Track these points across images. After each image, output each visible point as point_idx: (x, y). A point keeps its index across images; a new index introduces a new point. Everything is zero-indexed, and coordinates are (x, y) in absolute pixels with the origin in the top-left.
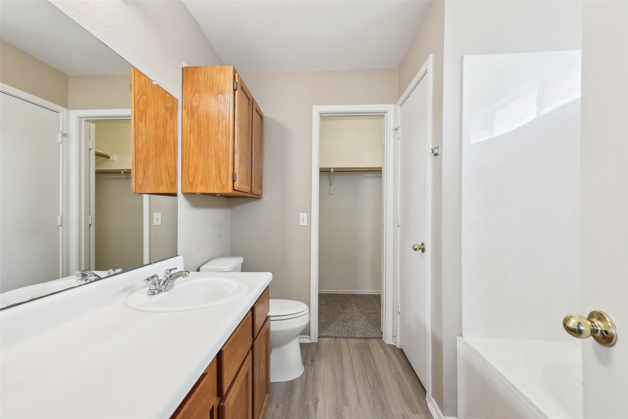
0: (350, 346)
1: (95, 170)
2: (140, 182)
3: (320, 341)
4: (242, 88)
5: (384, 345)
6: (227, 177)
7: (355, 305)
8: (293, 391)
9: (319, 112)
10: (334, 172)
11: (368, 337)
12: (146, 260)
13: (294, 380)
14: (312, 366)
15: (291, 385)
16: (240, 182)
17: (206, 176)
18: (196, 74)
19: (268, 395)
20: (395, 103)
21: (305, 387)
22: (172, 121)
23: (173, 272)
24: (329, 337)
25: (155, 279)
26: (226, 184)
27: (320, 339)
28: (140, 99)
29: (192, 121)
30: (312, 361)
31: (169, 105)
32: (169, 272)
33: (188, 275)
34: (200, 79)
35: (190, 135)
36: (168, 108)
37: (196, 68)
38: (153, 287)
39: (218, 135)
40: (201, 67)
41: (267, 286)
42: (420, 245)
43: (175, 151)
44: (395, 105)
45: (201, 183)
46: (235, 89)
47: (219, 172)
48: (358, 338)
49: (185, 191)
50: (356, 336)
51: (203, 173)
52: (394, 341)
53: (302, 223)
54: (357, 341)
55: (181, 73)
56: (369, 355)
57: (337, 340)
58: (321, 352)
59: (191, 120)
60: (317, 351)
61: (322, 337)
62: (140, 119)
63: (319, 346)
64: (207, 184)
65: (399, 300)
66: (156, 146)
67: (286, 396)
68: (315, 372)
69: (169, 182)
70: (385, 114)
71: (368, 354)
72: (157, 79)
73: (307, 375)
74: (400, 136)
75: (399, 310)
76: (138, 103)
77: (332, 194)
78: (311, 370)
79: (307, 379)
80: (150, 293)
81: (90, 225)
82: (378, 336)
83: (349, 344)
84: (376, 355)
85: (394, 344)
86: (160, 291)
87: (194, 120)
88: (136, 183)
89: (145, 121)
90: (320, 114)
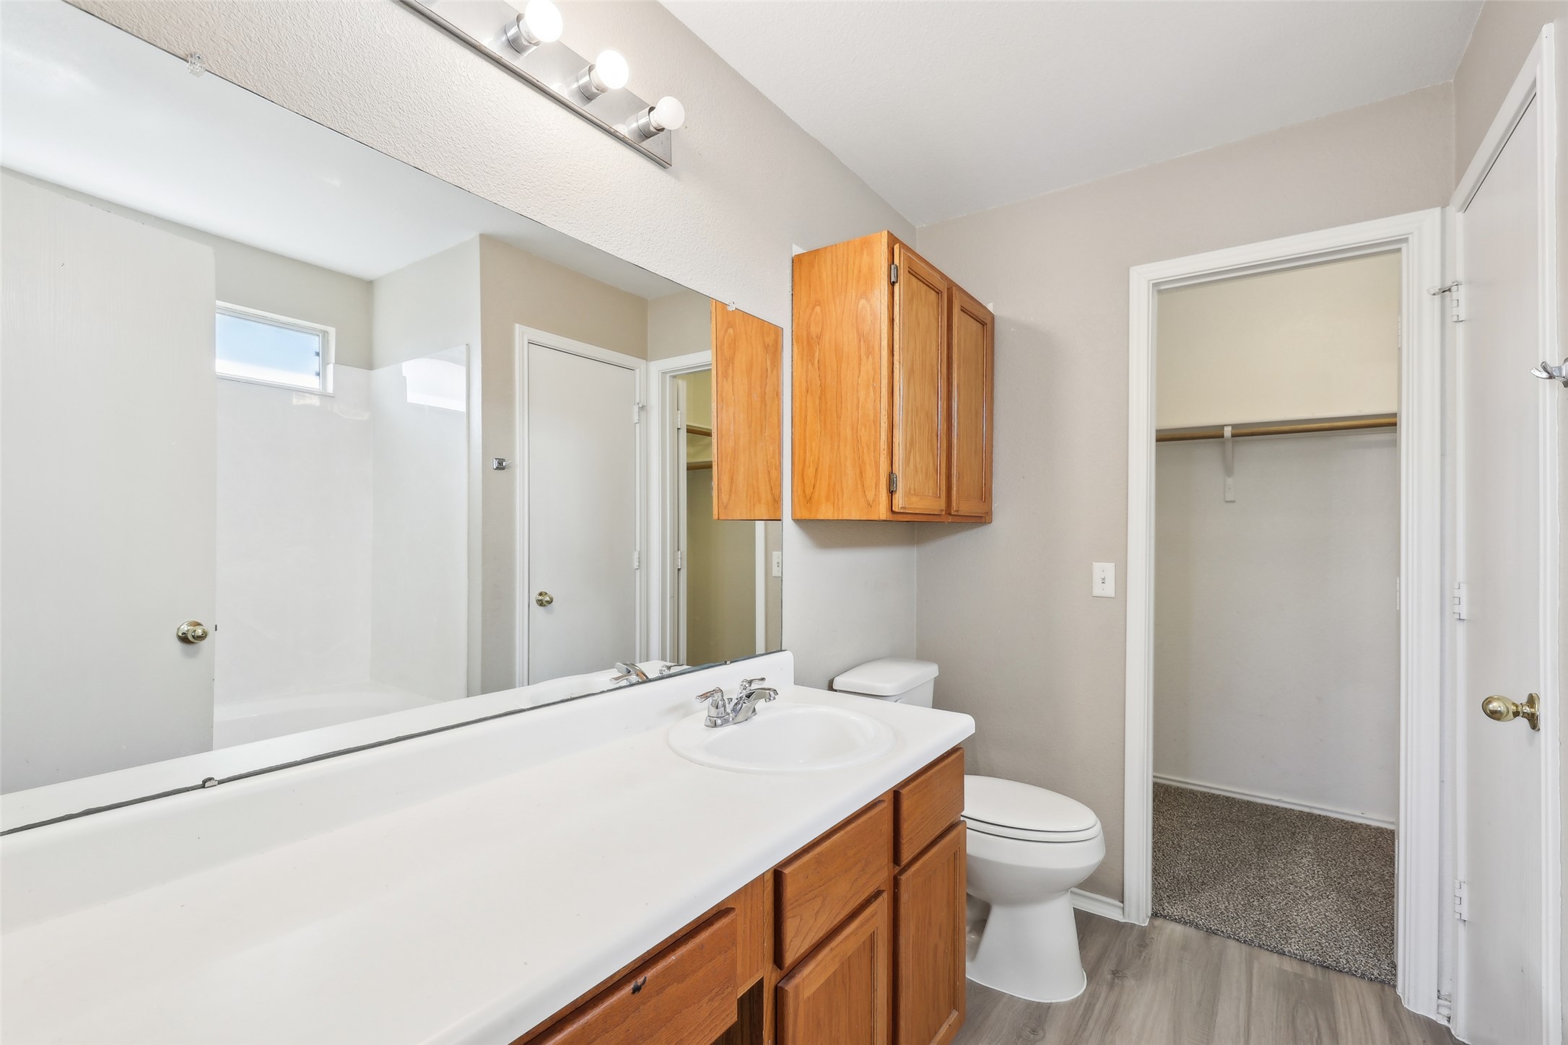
0: (1255, 971)
1: (687, 463)
2: (725, 498)
3: (1154, 927)
4: (912, 272)
5: (1397, 1012)
6: (877, 485)
7: (1311, 851)
8: (1041, 1033)
9: (1149, 281)
10: (1233, 436)
11: (1334, 964)
12: (760, 647)
13: (1048, 1007)
14: (1111, 986)
15: (1038, 1014)
16: (908, 494)
17: (835, 483)
18: (816, 266)
19: (955, 1014)
20: (1444, 204)
21: (1076, 1035)
22: (775, 372)
23: (754, 686)
24: (1187, 923)
25: (717, 696)
26: (874, 500)
27: (1158, 922)
28: (724, 337)
29: (810, 366)
30: (1115, 973)
31: (770, 340)
32: (747, 685)
33: (774, 698)
34: (824, 276)
35: (806, 397)
36: (768, 346)
37: (816, 252)
38: (714, 712)
39: (857, 392)
40: (826, 248)
41: (955, 750)
42: (1524, 700)
43: (780, 433)
44: (1442, 208)
45: (827, 499)
46: (893, 282)
47: (861, 473)
48: (1292, 956)
49: (798, 517)
50: (1286, 950)
51: (830, 477)
52: (1445, 1012)
53: (1098, 590)
54: (1289, 966)
55: (789, 271)
56: (1323, 1024)
57: (1215, 940)
58: (1150, 959)
59: (807, 366)
60: (1141, 952)
61: (1165, 917)
62: (726, 376)
63: (1147, 941)
64: (838, 500)
65: (1462, 875)
66: (750, 426)
67: (1019, 1037)
68: (1116, 1006)
69: (770, 497)
70: (1403, 246)
71: (1316, 1020)
72: (737, 300)
73: (1089, 1007)
74: (1462, 312)
75: (1465, 910)
76: (722, 344)
77: (1234, 502)
78: (1106, 998)
79: (1087, 1019)
80: (709, 723)
81: (679, 570)
82: (1376, 972)
83: (1256, 966)
84: (1350, 1033)
85: (1444, 1022)
86: (726, 722)
87: (813, 365)
88: (720, 503)
89: (733, 377)
90: (1154, 285)
